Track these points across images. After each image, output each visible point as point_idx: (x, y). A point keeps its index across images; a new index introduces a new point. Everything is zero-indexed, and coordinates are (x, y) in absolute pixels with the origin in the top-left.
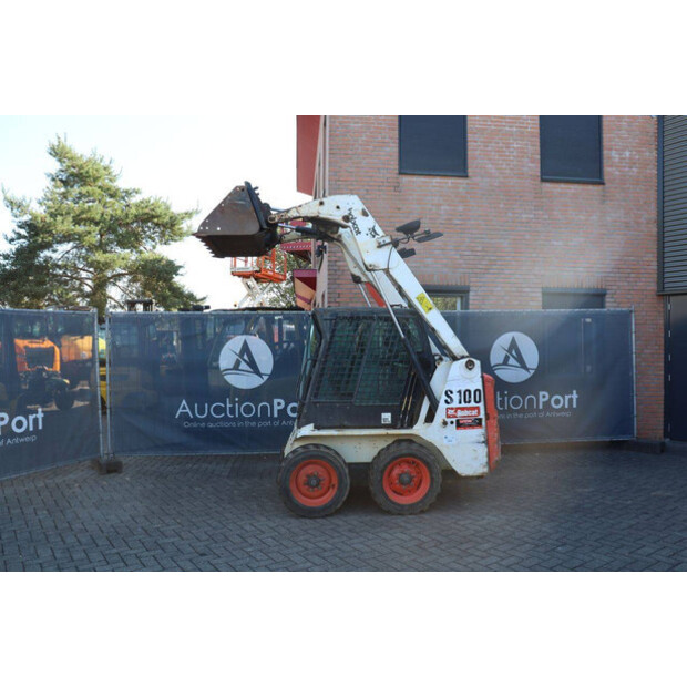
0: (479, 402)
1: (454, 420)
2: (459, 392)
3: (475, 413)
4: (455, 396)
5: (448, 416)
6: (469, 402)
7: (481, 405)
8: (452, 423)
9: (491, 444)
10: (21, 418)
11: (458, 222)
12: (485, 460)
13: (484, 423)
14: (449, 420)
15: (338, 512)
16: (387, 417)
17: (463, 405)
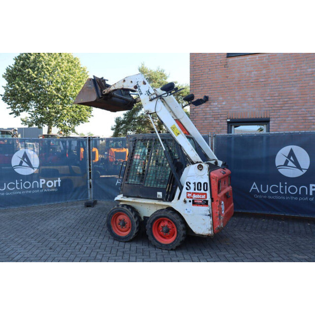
0: (207, 190)
1: (191, 200)
2: (194, 183)
3: (204, 197)
4: (192, 186)
5: (188, 197)
6: (200, 190)
7: (208, 192)
8: (190, 201)
9: (214, 217)
10: (51, 182)
11: (262, 80)
12: (210, 226)
13: (209, 203)
14: (188, 200)
15: (131, 241)
16: (160, 194)
17: (197, 191)
